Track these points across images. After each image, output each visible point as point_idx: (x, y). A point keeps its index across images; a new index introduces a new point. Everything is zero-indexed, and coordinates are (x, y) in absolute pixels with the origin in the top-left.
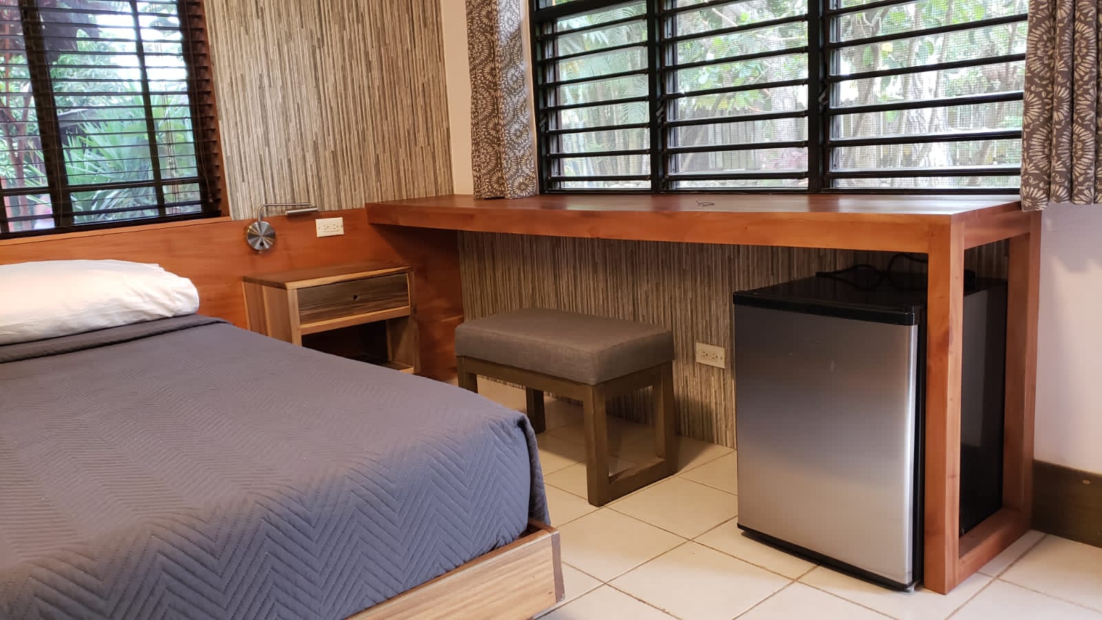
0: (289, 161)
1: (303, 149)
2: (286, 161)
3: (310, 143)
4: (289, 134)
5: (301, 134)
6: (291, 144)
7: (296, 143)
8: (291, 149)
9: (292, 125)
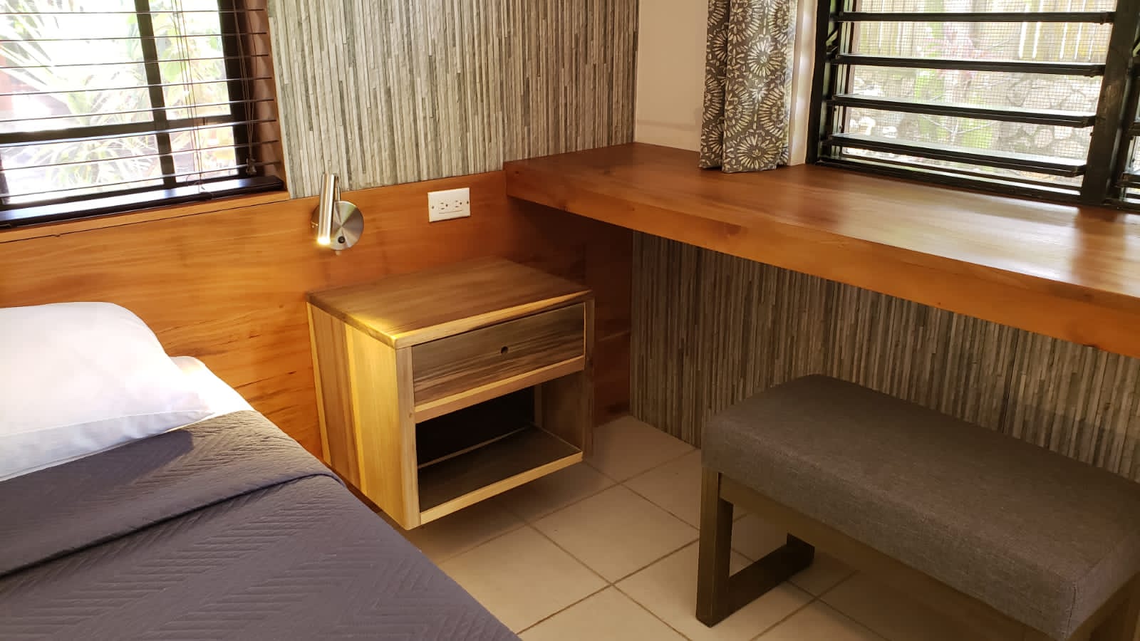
0: (388, 91)
1: (411, 71)
2: (383, 91)
3: (423, 60)
4: (389, 42)
5: (410, 44)
6: (392, 62)
7: (401, 59)
8: (392, 72)
9: (395, 27)
